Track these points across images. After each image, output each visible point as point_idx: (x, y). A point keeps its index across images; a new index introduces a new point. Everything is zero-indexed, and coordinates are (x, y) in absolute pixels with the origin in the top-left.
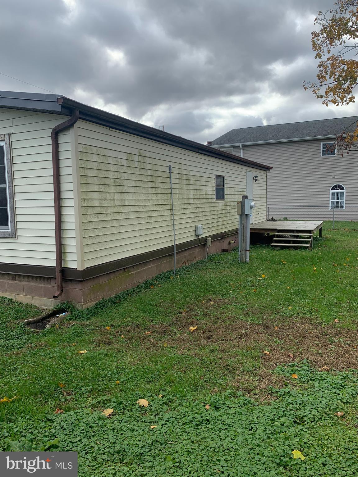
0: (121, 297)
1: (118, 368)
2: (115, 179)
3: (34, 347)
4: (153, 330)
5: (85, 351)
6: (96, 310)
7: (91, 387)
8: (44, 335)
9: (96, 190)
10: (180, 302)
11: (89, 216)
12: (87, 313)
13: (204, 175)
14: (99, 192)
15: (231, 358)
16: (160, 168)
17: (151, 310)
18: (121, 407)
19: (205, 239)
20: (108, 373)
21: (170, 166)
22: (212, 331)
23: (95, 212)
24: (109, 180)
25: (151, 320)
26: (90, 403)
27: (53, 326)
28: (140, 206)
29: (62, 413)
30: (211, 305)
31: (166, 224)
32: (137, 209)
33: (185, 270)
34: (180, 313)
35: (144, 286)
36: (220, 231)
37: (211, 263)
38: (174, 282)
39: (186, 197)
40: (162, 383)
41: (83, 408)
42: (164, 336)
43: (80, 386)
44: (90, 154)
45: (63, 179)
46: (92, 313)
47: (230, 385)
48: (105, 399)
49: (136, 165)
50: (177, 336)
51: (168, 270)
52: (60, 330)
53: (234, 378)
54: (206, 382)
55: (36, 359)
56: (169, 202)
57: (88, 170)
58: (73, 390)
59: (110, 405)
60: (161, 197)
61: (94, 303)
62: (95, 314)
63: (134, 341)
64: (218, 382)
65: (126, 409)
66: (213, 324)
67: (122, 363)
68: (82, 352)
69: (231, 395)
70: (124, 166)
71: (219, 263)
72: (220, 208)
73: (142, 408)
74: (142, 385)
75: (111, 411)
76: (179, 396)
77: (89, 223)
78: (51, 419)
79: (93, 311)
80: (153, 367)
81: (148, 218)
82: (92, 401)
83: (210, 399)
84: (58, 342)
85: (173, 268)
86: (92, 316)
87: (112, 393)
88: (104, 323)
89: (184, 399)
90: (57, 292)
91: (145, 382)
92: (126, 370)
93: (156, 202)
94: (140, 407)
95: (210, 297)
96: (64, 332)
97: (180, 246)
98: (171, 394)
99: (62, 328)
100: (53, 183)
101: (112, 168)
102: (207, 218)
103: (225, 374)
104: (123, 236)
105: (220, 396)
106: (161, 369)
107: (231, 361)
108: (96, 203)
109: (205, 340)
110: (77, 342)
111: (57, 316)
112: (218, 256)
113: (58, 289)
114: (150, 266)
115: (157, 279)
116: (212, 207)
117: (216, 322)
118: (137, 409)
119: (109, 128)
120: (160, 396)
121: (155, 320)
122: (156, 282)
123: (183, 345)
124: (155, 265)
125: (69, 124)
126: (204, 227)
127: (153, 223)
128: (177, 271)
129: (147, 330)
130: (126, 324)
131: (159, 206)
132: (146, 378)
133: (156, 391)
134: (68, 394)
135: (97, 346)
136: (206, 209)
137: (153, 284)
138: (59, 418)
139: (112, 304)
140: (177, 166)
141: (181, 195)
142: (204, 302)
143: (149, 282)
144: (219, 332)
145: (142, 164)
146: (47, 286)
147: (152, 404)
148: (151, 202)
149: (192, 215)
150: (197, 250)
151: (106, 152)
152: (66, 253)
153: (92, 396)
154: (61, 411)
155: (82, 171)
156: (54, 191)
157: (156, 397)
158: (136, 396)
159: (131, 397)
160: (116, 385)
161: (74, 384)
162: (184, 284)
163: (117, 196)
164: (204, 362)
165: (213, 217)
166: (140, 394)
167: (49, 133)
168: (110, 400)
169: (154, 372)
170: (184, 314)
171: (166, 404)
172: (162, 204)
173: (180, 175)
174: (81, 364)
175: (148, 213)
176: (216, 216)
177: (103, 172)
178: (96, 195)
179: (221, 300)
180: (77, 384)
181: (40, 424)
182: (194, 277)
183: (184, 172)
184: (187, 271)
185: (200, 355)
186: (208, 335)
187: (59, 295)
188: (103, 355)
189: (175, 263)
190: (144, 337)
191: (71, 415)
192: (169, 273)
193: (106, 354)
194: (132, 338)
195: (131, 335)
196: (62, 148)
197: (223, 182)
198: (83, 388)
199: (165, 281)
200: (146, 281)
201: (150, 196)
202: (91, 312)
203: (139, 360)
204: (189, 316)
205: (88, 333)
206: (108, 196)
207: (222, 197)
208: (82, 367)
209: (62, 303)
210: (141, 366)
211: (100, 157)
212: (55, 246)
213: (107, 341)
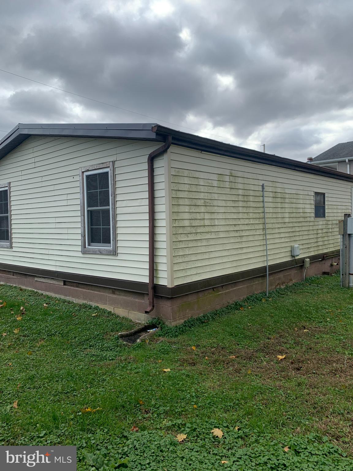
0: (210, 316)
1: (198, 391)
2: (205, 200)
3: (124, 360)
4: (238, 355)
5: (169, 370)
6: (184, 328)
7: (168, 408)
8: (134, 349)
9: (187, 211)
10: (270, 328)
11: (179, 236)
12: (175, 330)
13: (301, 192)
14: (189, 213)
15: (320, 396)
16: (252, 188)
17: (238, 334)
18: (195, 434)
19: (303, 260)
20: (187, 395)
21: (263, 184)
22: (302, 362)
23: (185, 231)
24: (199, 201)
25: (237, 344)
26: (165, 425)
27: (143, 341)
28: (230, 226)
29: (137, 431)
30: (304, 333)
31: (257, 243)
32: (227, 228)
33: (278, 293)
34: (269, 339)
35: (234, 307)
36: (321, 252)
37: (309, 286)
38: (266, 305)
39: (281, 215)
40: (239, 414)
41: (158, 429)
42: (249, 363)
43: (158, 406)
44: (182, 177)
45: (157, 201)
46: (181, 330)
47: (315, 427)
48: (180, 423)
49: (227, 185)
50: (263, 363)
51: (260, 291)
52: (149, 346)
53: (322, 420)
54: (289, 419)
55: (123, 372)
56: (261, 221)
57: (180, 192)
58: (152, 408)
59: (184, 430)
60: (253, 216)
61: (183, 321)
62: (183, 332)
63: (217, 363)
64: (302, 421)
65: (199, 437)
66: (304, 354)
67: (202, 387)
68: (165, 370)
69: (315, 439)
70: (215, 187)
71: (318, 286)
72: (320, 227)
73: (216, 439)
74: (219, 413)
75: (185, 436)
76: (256, 431)
77: (179, 242)
78: (126, 436)
79: (181, 329)
80: (233, 395)
81: (239, 237)
82: (167, 423)
83: (291, 441)
84: (146, 357)
85: (265, 290)
86: (180, 334)
87: (188, 417)
88: (190, 342)
89: (261, 435)
90: (149, 308)
91: (222, 410)
92: (205, 395)
93: (247, 222)
94: (214, 437)
95: (304, 324)
96: (153, 348)
97: (272, 267)
98: (249, 428)
99: (151, 344)
100: (148, 205)
101: (202, 189)
102: (305, 237)
103: (311, 413)
104: (212, 255)
105: (303, 439)
106: (241, 399)
107: (320, 399)
108: (187, 223)
109: (293, 371)
110: (163, 360)
111: (148, 331)
112: (318, 279)
113: (150, 305)
114: (240, 286)
115: (248, 301)
116: (311, 226)
117: (308, 352)
118: (210, 439)
119: (200, 151)
120: (237, 428)
121: (241, 344)
122: (246, 303)
123: (268, 374)
124: (246, 285)
125: (163, 150)
126: (301, 247)
127: (243, 243)
128: (270, 293)
129: (233, 354)
130: (211, 345)
131: (250, 225)
132: (224, 406)
133: (232, 421)
134: (146, 412)
135: (181, 365)
136: (304, 228)
137: (243, 306)
138: (134, 436)
139: (200, 324)
140: (270, 184)
141: (274, 214)
142: (296, 329)
143: (239, 303)
144: (310, 364)
145: (233, 184)
146: (141, 301)
147: (226, 436)
148: (242, 222)
149: (287, 235)
150: (293, 272)
151: (197, 175)
152: (158, 271)
153: (168, 418)
154: (137, 429)
155: (174, 193)
156: (149, 213)
157: (232, 429)
158: (211, 425)
159: (206, 425)
160: (194, 409)
161: (153, 402)
162: (276, 308)
163: (207, 216)
164: (289, 396)
165: (312, 236)
166: (216, 423)
167: (146, 159)
168: (185, 424)
169: (233, 400)
170: (273, 341)
171: (242, 438)
172: (253, 223)
173: (274, 193)
174: (162, 383)
175: (239, 232)
176: (315, 236)
177: (194, 193)
178: (186, 216)
179: (317, 328)
180: (156, 403)
181: (115, 440)
182: (289, 300)
183: (279, 190)
184: (280, 293)
185: (285, 387)
186: (297, 366)
187: (151, 311)
188: (185, 376)
189: (268, 284)
190: (228, 361)
191: (145, 435)
192: (261, 295)
193: (188, 375)
194: (215, 361)
195: (215, 357)
196: (157, 172)
197: (323, 199)
198: (161, 408)
199: (256, 303)
200: (236, 301)
201: (241, 216)
202: (179, 330)
203: (219, 386)
204: (278, 343)
205: (175, 351)
206: (198, 216)
207: (322, 216)
208: (163, 386)
209: (153, 319)
210: (221, 392)
211: (192, 179)
212: (148, 263)
213: (191, 361)
